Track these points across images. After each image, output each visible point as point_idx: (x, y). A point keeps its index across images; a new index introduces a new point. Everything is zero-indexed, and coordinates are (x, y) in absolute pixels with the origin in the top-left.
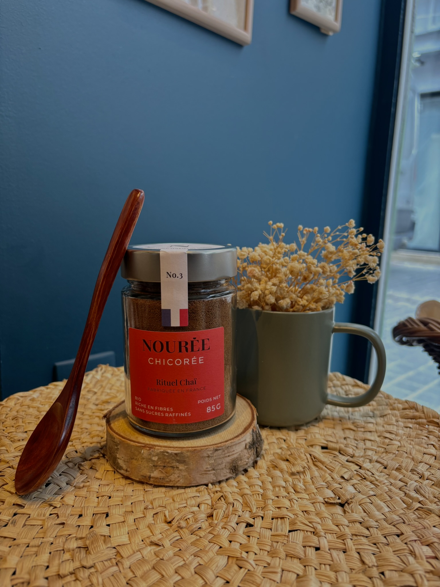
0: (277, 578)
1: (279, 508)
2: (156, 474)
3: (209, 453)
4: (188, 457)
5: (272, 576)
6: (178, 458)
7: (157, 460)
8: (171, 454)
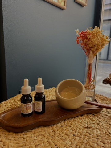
0: (60, 137)
1: (71, 125)
5: (59, 137)
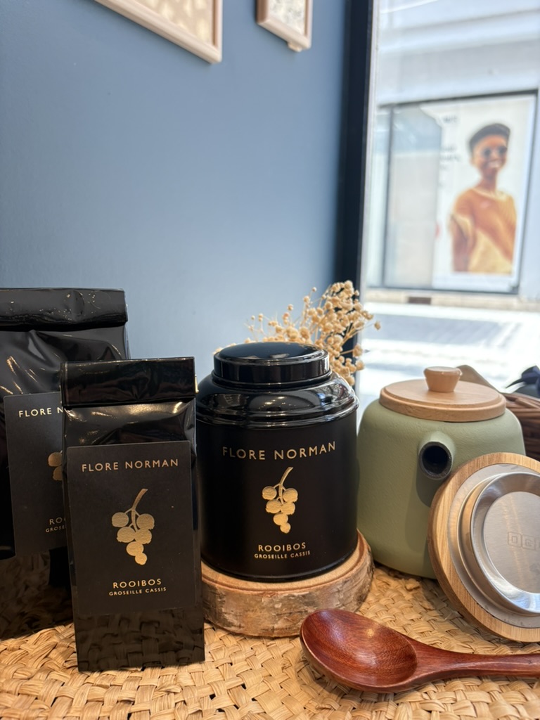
2: (280, 624)
3: (338, 587)
4: (317, 597)
6: (306, 600)
7: (281, 607)
8: (298, 597)
